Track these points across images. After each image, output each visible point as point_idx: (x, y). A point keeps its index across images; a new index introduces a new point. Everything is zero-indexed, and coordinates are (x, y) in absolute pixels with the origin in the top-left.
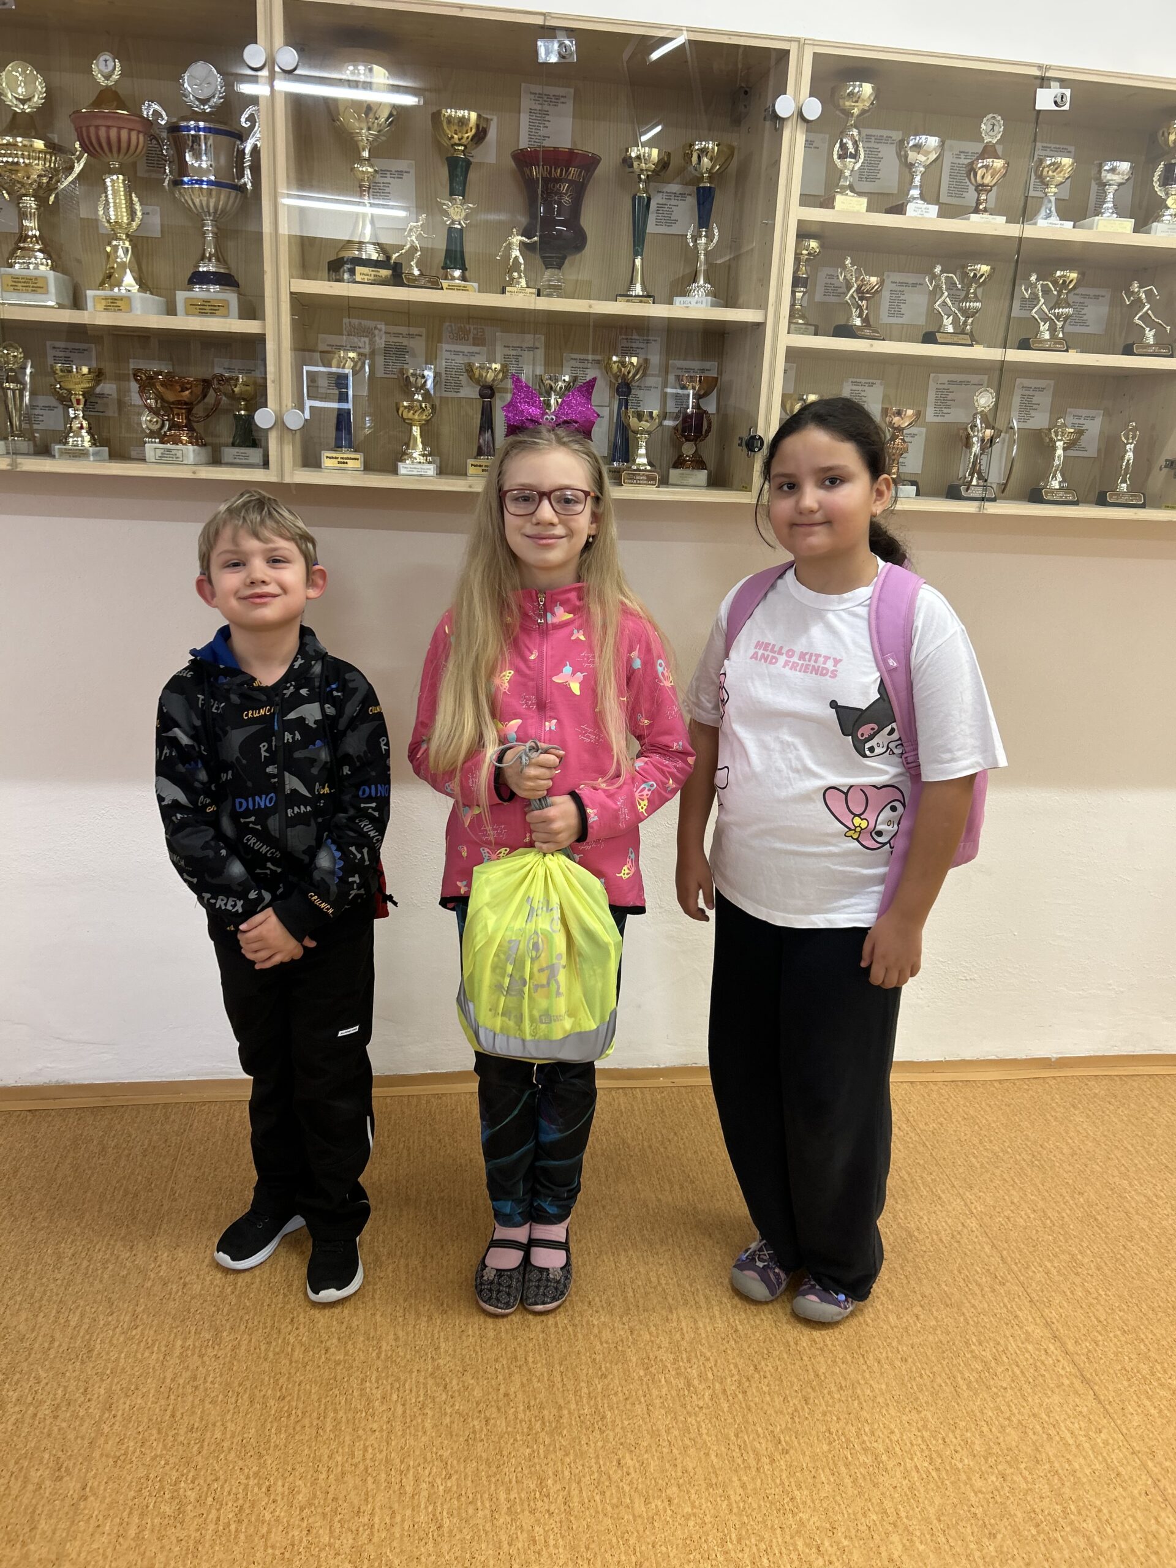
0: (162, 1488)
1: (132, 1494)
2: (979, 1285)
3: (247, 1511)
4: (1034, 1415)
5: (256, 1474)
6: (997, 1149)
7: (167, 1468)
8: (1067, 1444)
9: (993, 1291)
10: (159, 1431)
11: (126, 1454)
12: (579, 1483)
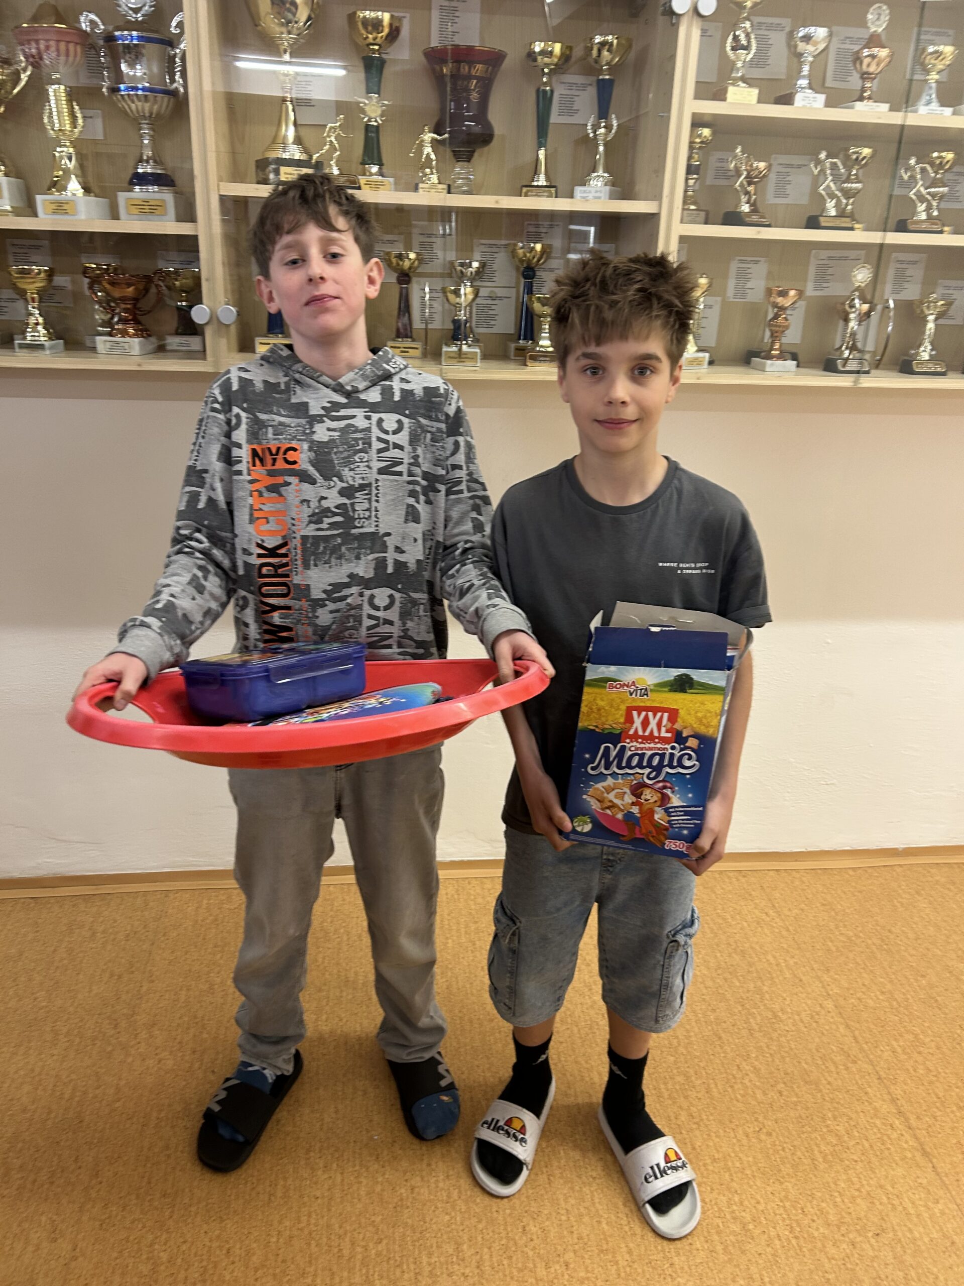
0: (139, 1250)
1: (115, 1255)
2: (834, 1063)
3: (211, 1272)
4: (881, 1187)
5: (218, 1237)
6: (851, 934)
7: (144, 1230)
8: (908, 1214)
9: (847, 1069)
10: (138, 1197)
11: (109, 1217)
12: (490, 1248)
